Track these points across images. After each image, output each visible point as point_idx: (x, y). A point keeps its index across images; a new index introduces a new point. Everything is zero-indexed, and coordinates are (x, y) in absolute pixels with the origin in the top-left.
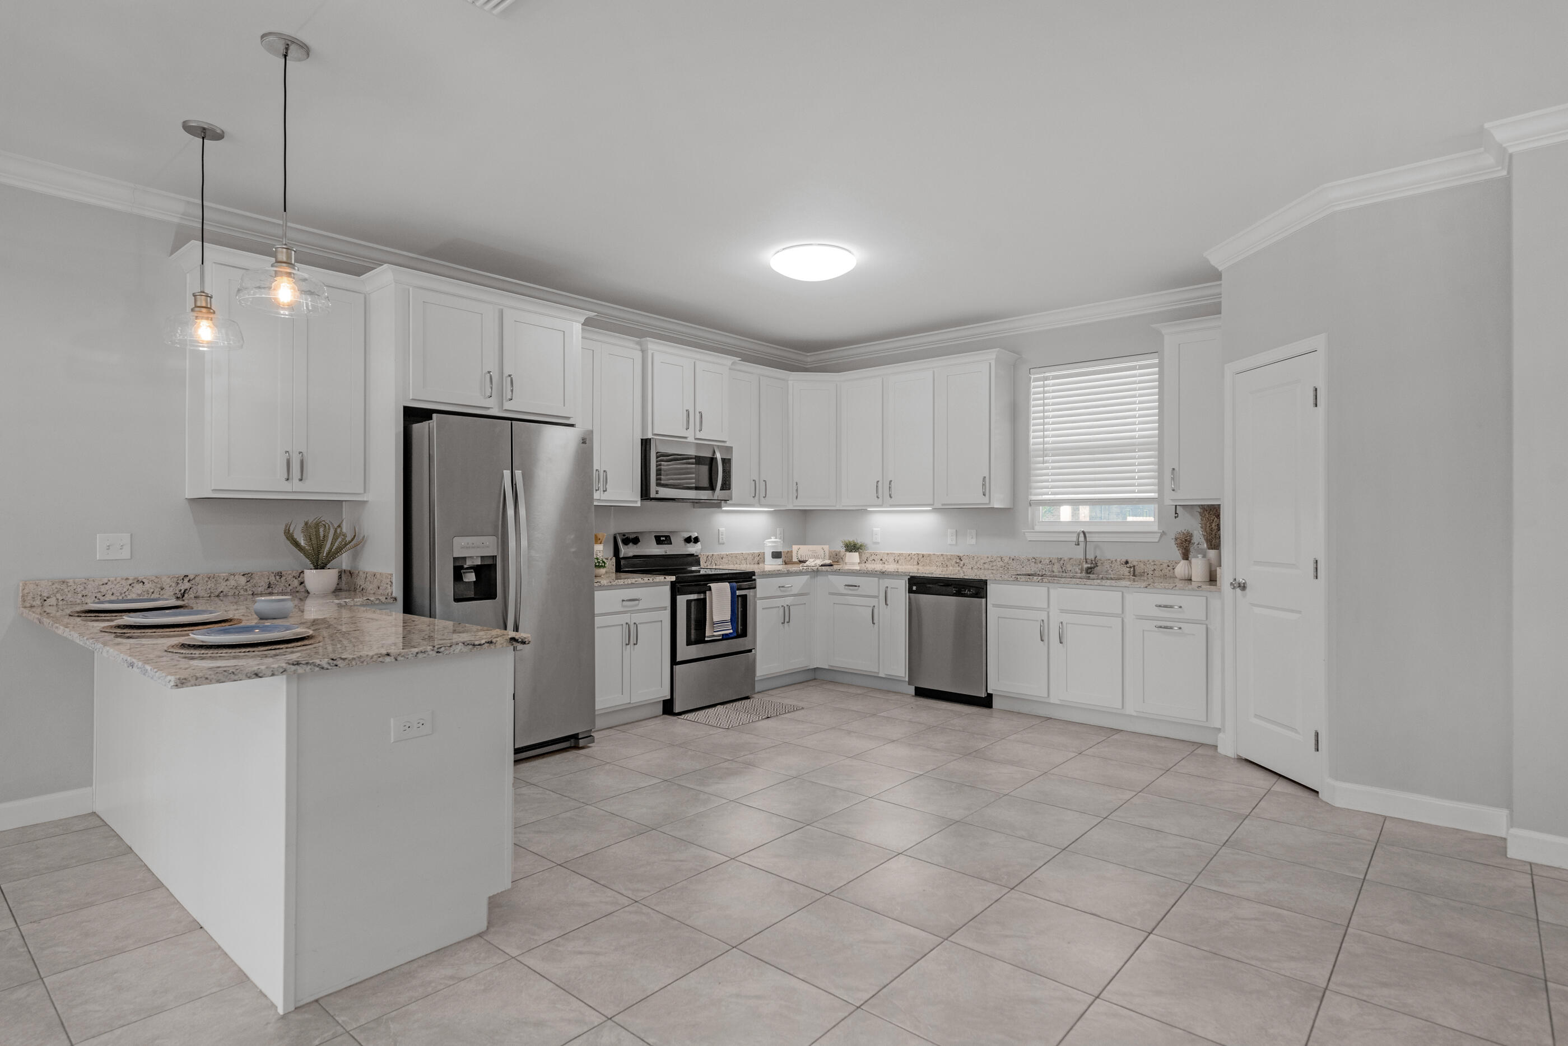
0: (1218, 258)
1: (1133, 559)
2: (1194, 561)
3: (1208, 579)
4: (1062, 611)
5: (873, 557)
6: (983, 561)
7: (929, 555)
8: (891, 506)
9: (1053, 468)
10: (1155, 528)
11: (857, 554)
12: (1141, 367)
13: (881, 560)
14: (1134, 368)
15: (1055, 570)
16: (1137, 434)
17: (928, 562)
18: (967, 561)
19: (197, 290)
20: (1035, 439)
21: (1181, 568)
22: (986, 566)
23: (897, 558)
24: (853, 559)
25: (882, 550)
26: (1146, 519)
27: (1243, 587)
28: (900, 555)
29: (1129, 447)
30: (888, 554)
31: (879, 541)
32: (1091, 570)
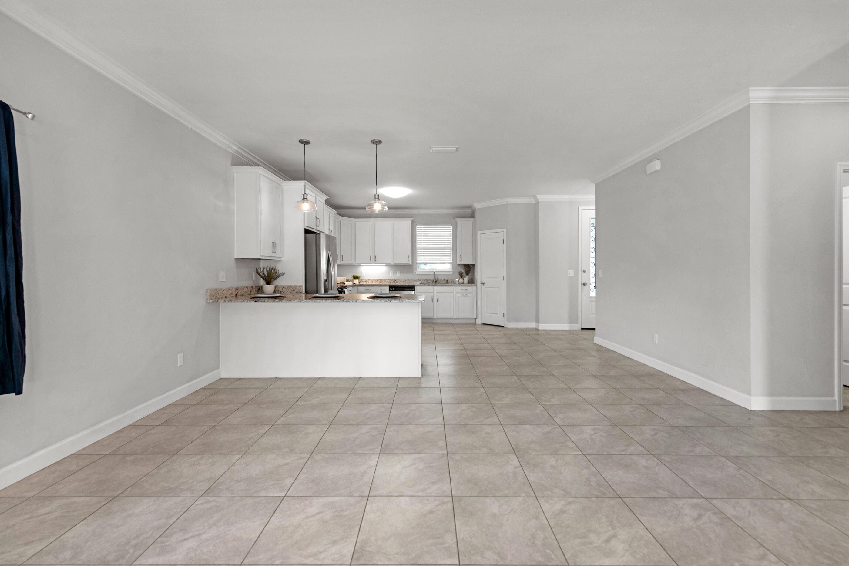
0: (477, 206)
1: (446, 278)
2: (465, 278)
3: (468, 283)
4: (437, 293)
5: (363, 281)
6: (403, 281)
7: (384, 280)
8: (375, 264)
9: (423, 253)
10: (451, 270)
11: (357, 280)
12: (447, 227)
13: (366, 282)
14: (445, 227)
15: (425, 282)
16: (446, 245)
17: (384, 281)
18: (397, 281)
19: (303, 193)
20: (418, 245)
21: (461, 280)
22: (404, 282)
23: (372, 281)
24: (356, 281)
25: (366, 278)
26: (447, 267)
27: (484, 284)
28: (373, 280)
29: (444, 249)
30: (368, 280)
31: (364, 275)
32: (436, 282)
